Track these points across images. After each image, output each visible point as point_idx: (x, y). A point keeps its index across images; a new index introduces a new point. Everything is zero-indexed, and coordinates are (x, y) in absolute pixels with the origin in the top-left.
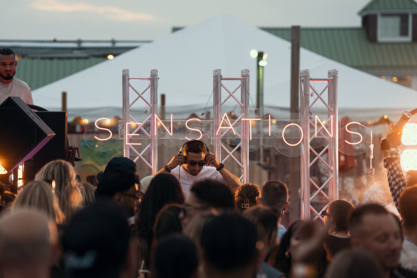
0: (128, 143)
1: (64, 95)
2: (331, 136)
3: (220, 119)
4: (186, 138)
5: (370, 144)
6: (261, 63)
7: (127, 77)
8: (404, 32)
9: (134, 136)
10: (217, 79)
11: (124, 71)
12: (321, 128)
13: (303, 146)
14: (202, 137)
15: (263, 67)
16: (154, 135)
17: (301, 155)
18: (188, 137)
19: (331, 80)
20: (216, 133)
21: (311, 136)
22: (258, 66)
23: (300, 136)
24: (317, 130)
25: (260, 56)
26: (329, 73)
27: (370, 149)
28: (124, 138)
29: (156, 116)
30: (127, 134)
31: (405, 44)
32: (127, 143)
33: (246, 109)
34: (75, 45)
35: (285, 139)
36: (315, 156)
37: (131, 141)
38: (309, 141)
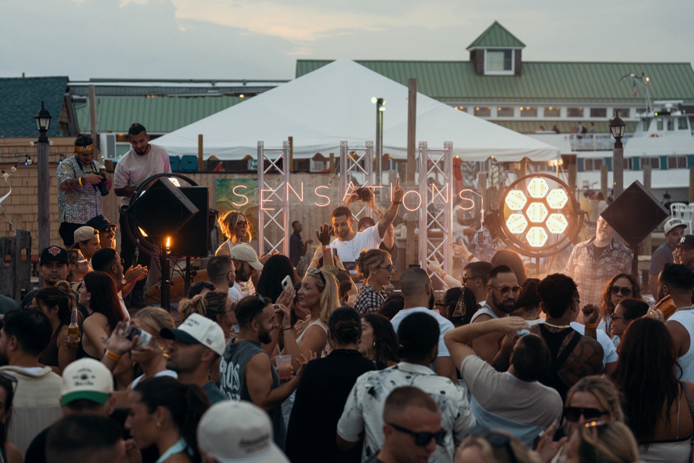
0: (263, 208)
1: (201, 138)
2: (447, 202)
3: (346, 186)
4: (316, 203)
5: (481, 209)
6: (381, 109)
7: (262, 148)
8: (507, 67)
9: (267, 202)
10: (344, 149)
11: (259, 143)
12: (437, 195)
13: (421, 210)
14: (330, 203)
15: (382, 112)
16: (286, 201)
17: (419, 219)
18: (317, 203)
19: (447, 151)
20: (342, 200)
21: (428, 202)
22: (378, 111)
23: (419, 202)
24: (434, 196)
25: (380, 102)
26: (445, 144)
27: (481, 214)
28: (259, 204)
29: (288, 183)
30: (262, 200)
31: (509, 76)
32: (261, 208)
33: (369, 178)
34: (209, 85)
35: (406, 205)
36: (432, 219)
37: (265, 206)
38: (427, 206)
